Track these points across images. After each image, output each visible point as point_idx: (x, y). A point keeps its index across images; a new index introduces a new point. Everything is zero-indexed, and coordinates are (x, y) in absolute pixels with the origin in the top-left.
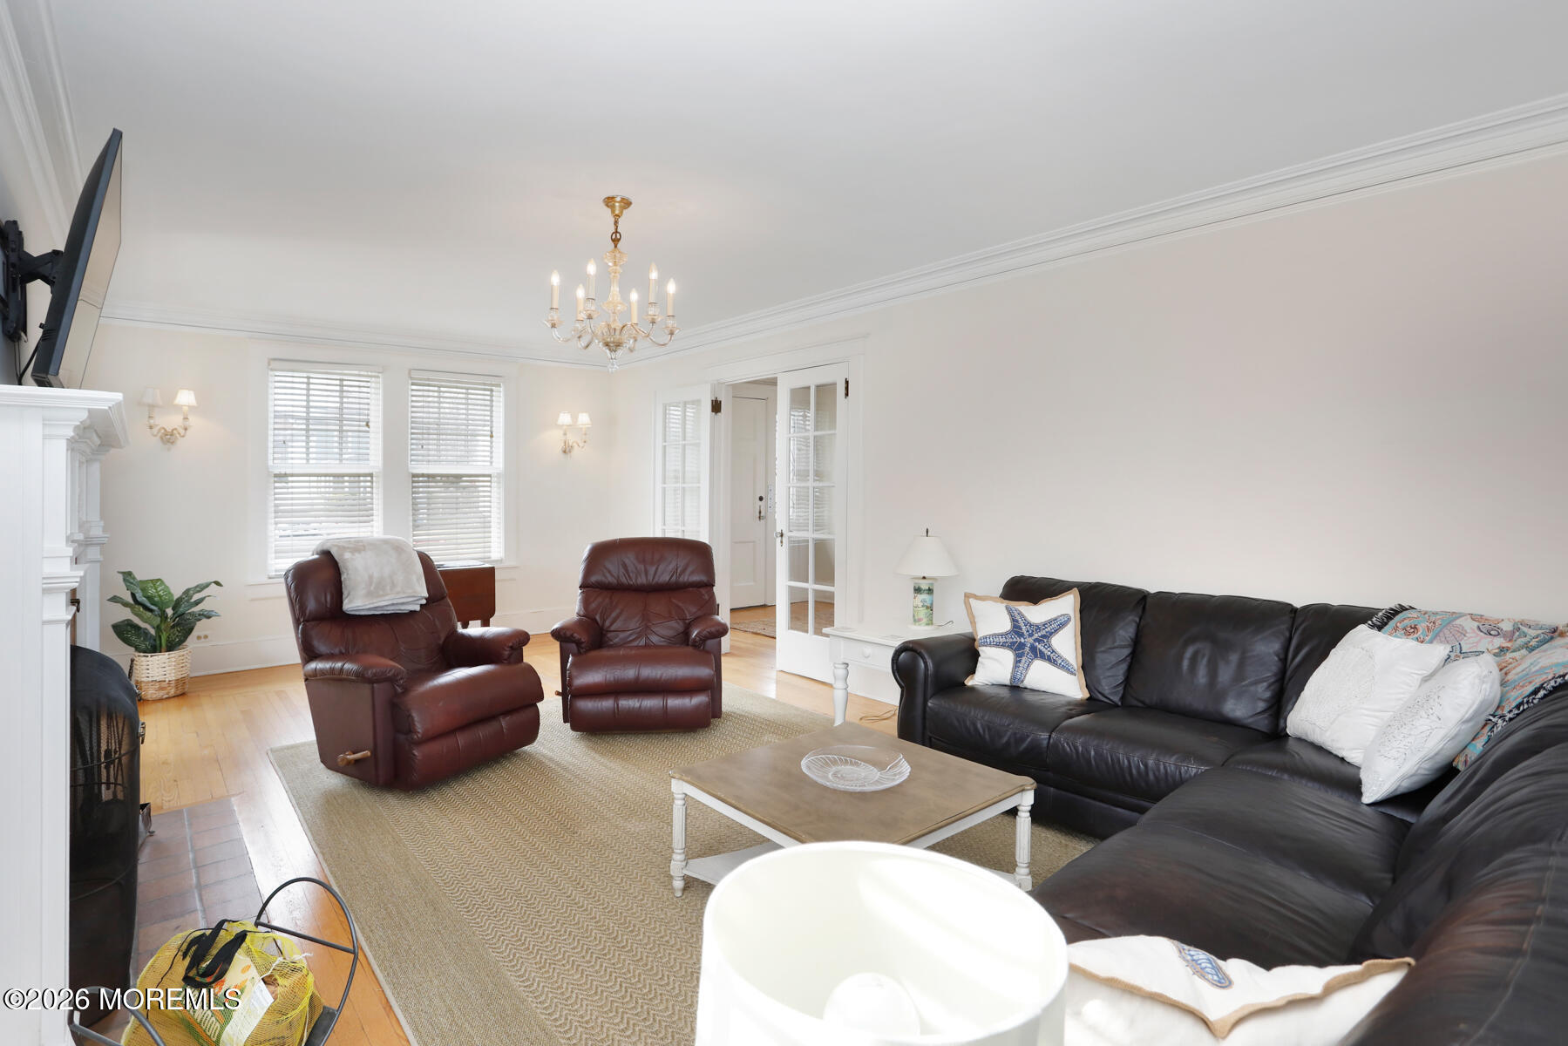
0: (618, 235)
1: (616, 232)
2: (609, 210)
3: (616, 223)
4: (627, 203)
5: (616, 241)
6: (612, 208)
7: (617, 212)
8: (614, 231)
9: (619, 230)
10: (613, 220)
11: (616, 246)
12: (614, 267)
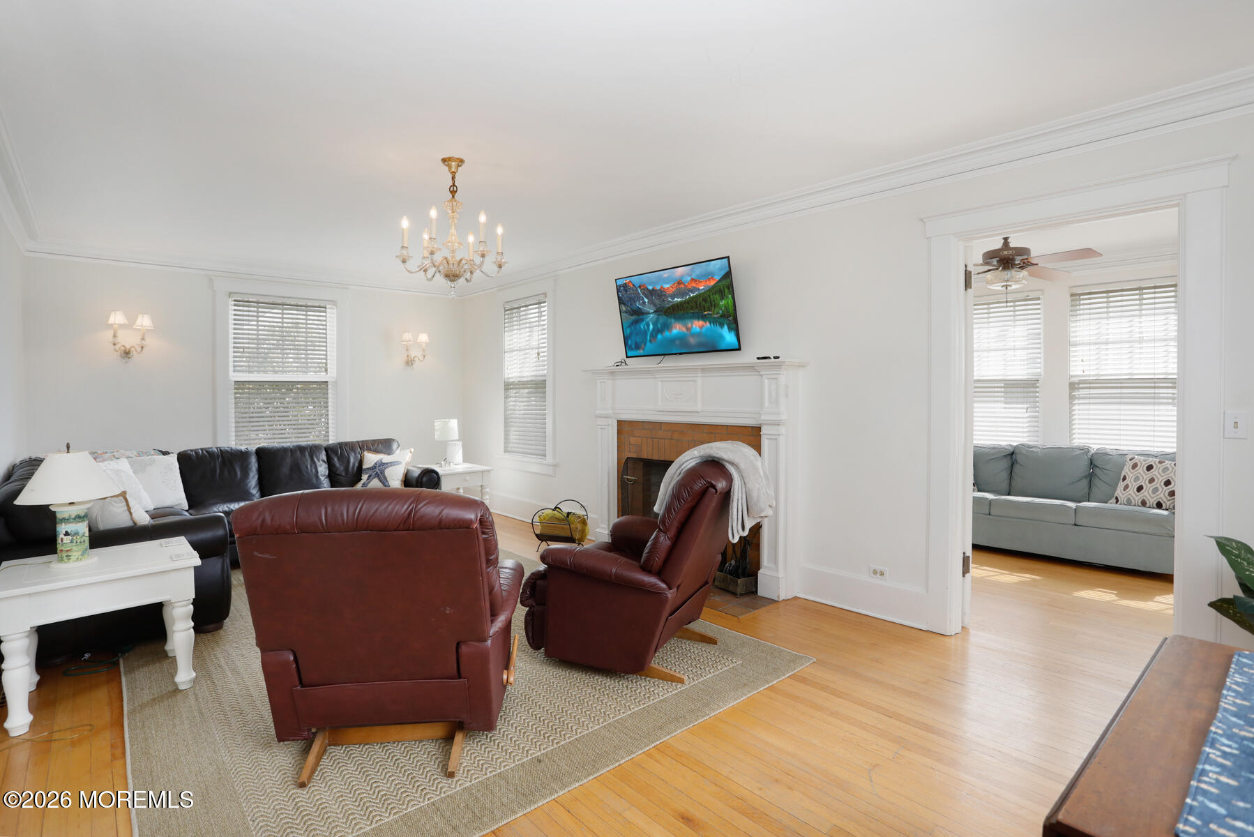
0: (455, 188)
1: (454, 185)
2: (447, 168)
3: (453, 178)
4: (461, 162)
5: (453, 193)
6: (450, 167)
7: (453, 170)
8: (451, 184)
9: (456, 184)
10: (450, 176)
11: (453, 197)
12: (453, 214)
